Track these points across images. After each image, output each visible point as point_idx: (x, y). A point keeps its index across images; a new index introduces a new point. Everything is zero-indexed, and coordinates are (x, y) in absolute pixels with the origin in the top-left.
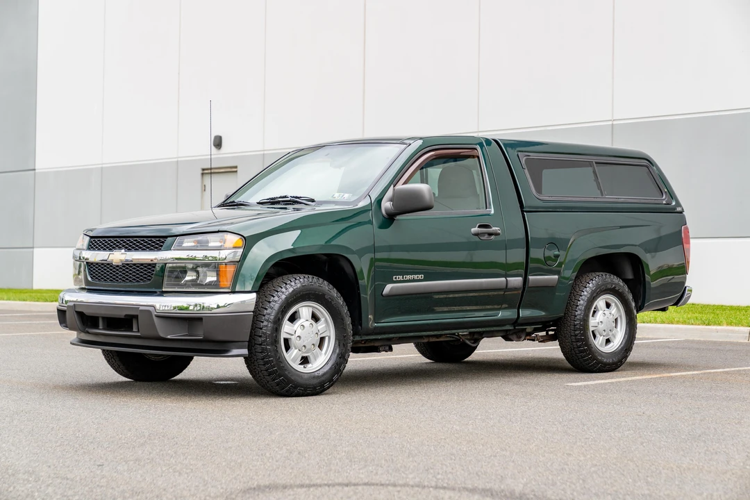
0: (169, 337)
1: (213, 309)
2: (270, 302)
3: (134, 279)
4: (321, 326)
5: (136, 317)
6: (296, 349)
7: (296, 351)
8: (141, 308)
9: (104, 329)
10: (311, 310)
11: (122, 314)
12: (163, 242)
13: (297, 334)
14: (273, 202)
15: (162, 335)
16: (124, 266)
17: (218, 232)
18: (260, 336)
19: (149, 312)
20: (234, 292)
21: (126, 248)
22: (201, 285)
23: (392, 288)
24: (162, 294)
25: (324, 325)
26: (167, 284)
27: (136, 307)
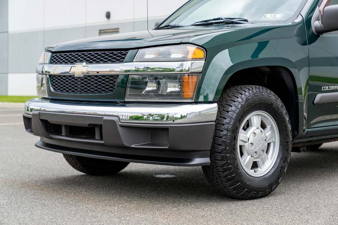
0: (133, 146)
1: (177, 119)
2: (228, 112)
3: (96, 90)
4: (268, 133)
5: (100, 127)
6: (249, 155)
7: (249, 157)
8: (105, 118)
9: (66, 136)
10: (260, 118)
11: (86, 123)
12: (125, 55)
13: (250, 141)
14: (206, 24)
15: (126, 144)
16: (86, 78)
17: (181, 43)
18: (220, 145)
19: (113, 121)
20: (196, 103)
21: (88, 61)
22: (162, 96)
23: (321, 97)
24: (124, 104)
25: (270, 132)
26: (130, 95)
27: (99, 117)
